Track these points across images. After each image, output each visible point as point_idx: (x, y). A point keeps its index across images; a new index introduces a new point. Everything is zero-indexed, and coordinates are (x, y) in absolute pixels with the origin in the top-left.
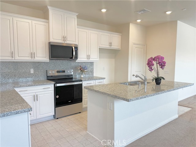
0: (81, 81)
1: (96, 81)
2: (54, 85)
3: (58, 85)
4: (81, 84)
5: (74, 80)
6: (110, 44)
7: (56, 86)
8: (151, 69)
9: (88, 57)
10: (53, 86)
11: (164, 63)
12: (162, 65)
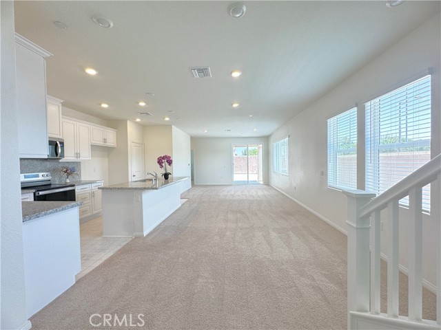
0: (73, 186)
1: (93, 185)
2: (34, 193)
3: (41, 193)
4: (74, 190)
5: (52, 186)
6: (105, 140)
7: (37, 195)
8: (162, 166)
9: (78, 155)
10: (32, 195)
11: (171, 161)
12: (170, 162)
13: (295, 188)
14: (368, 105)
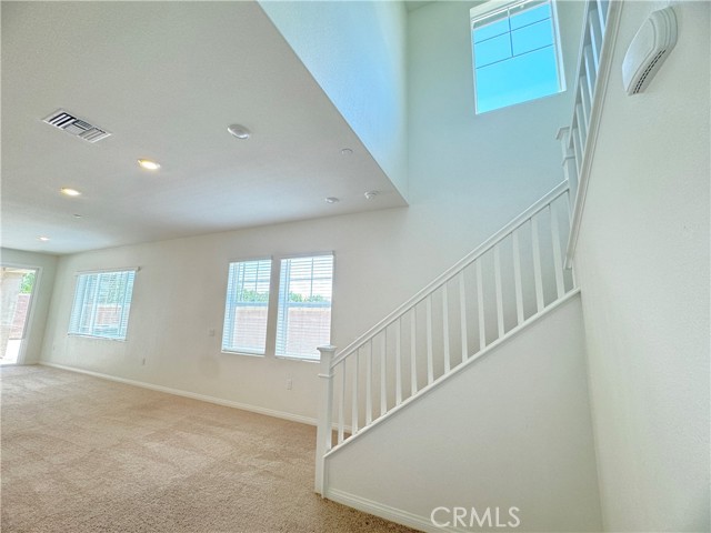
13: (144, 361)
14: (284, 261)
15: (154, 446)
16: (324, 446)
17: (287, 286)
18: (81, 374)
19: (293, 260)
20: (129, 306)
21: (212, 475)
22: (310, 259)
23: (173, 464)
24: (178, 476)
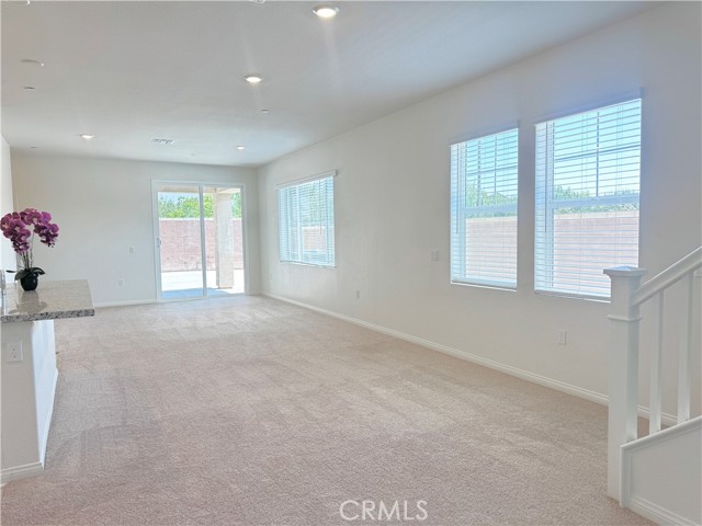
12: (49, 234)
13: (358, 292)
14: (541, 127)
15: (381, 392)
16: (623, 433)
17: (550, 173)
18: (299, 307)
19: (558, 122)
20: (333, 227)
21: (452, 439)
22: (593, 114)
23: (404, 416)
24: (411, 430)
